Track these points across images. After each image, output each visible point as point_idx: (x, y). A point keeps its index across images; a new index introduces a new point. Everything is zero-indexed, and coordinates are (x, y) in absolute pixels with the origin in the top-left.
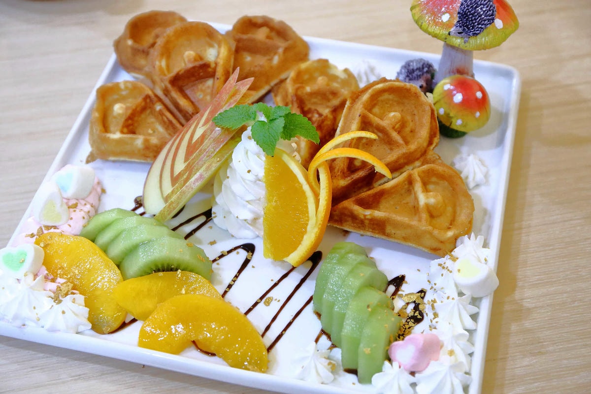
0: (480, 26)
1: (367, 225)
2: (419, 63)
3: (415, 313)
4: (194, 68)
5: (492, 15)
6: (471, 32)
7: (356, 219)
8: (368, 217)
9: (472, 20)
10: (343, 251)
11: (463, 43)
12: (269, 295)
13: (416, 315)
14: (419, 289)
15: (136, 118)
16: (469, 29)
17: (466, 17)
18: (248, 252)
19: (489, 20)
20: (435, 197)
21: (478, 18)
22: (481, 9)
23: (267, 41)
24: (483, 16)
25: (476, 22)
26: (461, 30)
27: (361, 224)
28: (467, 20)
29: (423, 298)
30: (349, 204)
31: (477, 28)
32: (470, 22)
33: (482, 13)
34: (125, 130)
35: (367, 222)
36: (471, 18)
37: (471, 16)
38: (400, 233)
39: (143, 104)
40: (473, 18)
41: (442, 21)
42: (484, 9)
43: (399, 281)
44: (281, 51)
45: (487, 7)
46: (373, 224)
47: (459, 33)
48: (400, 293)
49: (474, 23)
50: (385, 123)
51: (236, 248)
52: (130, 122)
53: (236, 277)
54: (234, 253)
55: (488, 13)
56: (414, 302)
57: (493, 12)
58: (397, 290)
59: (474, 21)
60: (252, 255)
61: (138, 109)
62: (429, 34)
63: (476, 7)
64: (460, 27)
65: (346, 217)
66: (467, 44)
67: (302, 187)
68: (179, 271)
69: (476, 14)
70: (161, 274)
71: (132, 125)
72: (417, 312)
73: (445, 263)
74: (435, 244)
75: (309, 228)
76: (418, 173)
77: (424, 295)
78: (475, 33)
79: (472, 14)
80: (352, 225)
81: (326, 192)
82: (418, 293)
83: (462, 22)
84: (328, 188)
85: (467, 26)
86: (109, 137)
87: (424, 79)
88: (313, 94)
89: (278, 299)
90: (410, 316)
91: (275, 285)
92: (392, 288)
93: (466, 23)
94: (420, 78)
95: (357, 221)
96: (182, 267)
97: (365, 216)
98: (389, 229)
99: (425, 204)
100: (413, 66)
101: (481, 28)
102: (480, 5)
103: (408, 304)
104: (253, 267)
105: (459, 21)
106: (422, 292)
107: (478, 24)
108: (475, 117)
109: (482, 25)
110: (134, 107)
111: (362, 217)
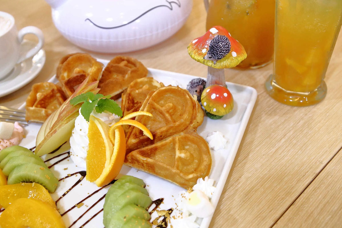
0: (221, 53)
1: (145, 166)
2: (198, 80)
3: (162, 223)
4: (77, 76)
5: (228, 48)
6: (216, 57)
7: (139, 163)
8: (145, 162)
9: (216, 50)
10: (124, 181)
11: (213, 64)
12: (83, 202)
13: (162, 224)
14: (170, 208)
15: (47, 101)
16: (215, 55)
17: (213, 48)
18: (82, 176)
19: (226, 50)
20: (185, 153)
21: (219, 49)
22: (221, 44)
23: (124, 67)
24: (222, 48)
25: (218, 51)
26: (210, 56)
27: (142, 165)
28: (213, 50)
29: (170, 214)
30: (135, 154)
31: (219, 55)
32: (215, 51)
33: (222, 46)
34: (39, 106)
35: (145, 165)
36: (216, 49)
37: (215, 48)
38: (163, 172)
39: (51, 94)
40: (217, 49)
41: (202, 52)
42: (223, 44)
43: (159, 202)
44: (129, 72)
45: (225, 42)
46: (148, 166)
47: (209, 58)
48: (158, 209)
49: (217, 52)
50: (163, 109)
51: (76, 173)
52: (42, 102)
53: (70, 189)
54: (75, 176)
55: (225, 46)
56: (164, 216)
57: (229, 46)
58: (156, 207)
59: (217, 51)
60: (83, 178)
61: (48, 96)
62: (195, 60)
63: (219, 43)
64: (210, 54)
65: (134, 161)
66: (215, 65)
67: (104, 141)
68: (34, 183)
69: (218, 46)
70: (23, 184)
71: (44, 104)
72: (164, 223)
73: (184, 194)
74: (183, 181)
75: (106, 165)
76: (179, 138)
77: (171, 212)
78: (219, 58)
79: (216, 47)
80: (138, 166)
81: (118, 145)
82: (168, 210)
83: (211, 51)
84: (119, 142)
85: (213, 53)
86: (29, 109)
87: (199, 88)
88: (139, 94)
89: (87, 206)
90: (159, 225)
91: (89, 196)
92: (154, 206)
93: (213, 51)
94: (197, 87)
95: (140, 164)
96: (36, 181)
97: (143, 161)
98: (157, 170)
99: (179, 157)
100: (194, 81)
101: (221, 54)
102: (221, 42)
103: (160, 217)
104: (81, 185)
105: (209, 51)
106: (171, 210)
107: (220, 53)
108: (223, 107)
109: (222, 53)
110: (46, 95)
111: (142, 161)
